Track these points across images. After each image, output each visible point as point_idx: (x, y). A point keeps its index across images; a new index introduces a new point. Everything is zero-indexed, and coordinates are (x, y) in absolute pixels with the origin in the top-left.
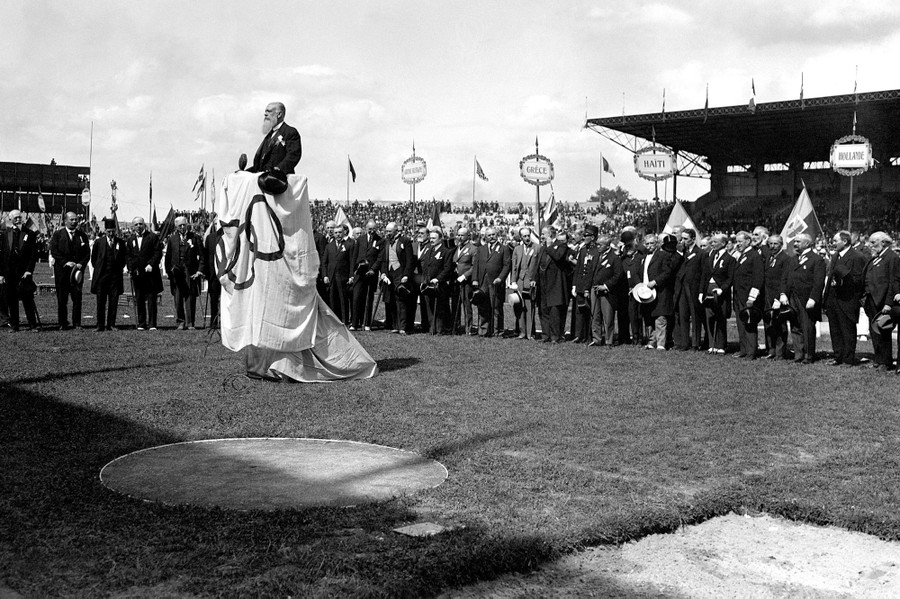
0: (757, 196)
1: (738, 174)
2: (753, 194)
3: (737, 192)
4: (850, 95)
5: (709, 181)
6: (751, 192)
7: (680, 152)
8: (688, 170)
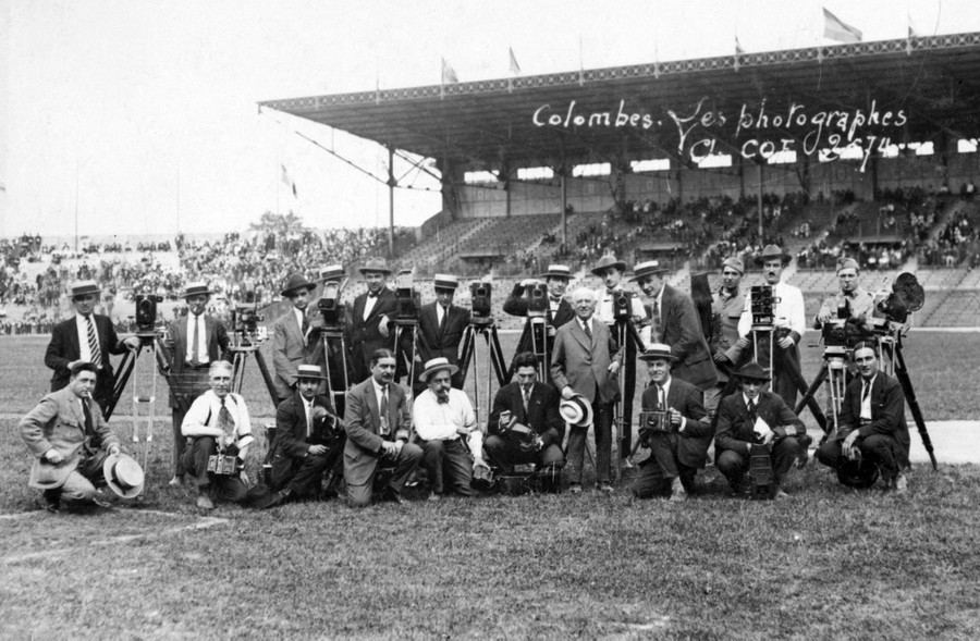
0: (509, 217)
1: (481, 185)
2: (503, 214)
3: (480, 211)
4: (647, 65)
5: (440, 196)
6: (500, 211)
7: (397, 151)
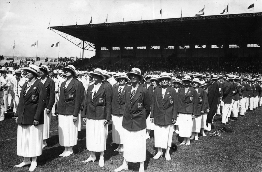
1: (104, 51)
2: (109, 57)
3: (104, 56)
4: (140, 21)
5: (95, 52)
6: (108, 56)
7: (85, 42)
8: (88, 48)
